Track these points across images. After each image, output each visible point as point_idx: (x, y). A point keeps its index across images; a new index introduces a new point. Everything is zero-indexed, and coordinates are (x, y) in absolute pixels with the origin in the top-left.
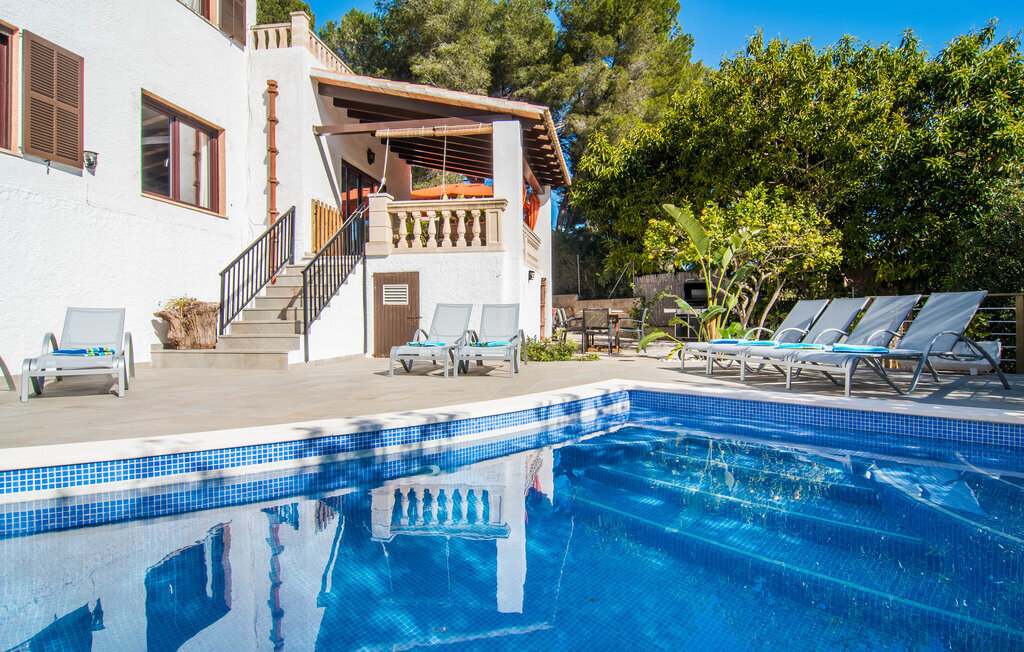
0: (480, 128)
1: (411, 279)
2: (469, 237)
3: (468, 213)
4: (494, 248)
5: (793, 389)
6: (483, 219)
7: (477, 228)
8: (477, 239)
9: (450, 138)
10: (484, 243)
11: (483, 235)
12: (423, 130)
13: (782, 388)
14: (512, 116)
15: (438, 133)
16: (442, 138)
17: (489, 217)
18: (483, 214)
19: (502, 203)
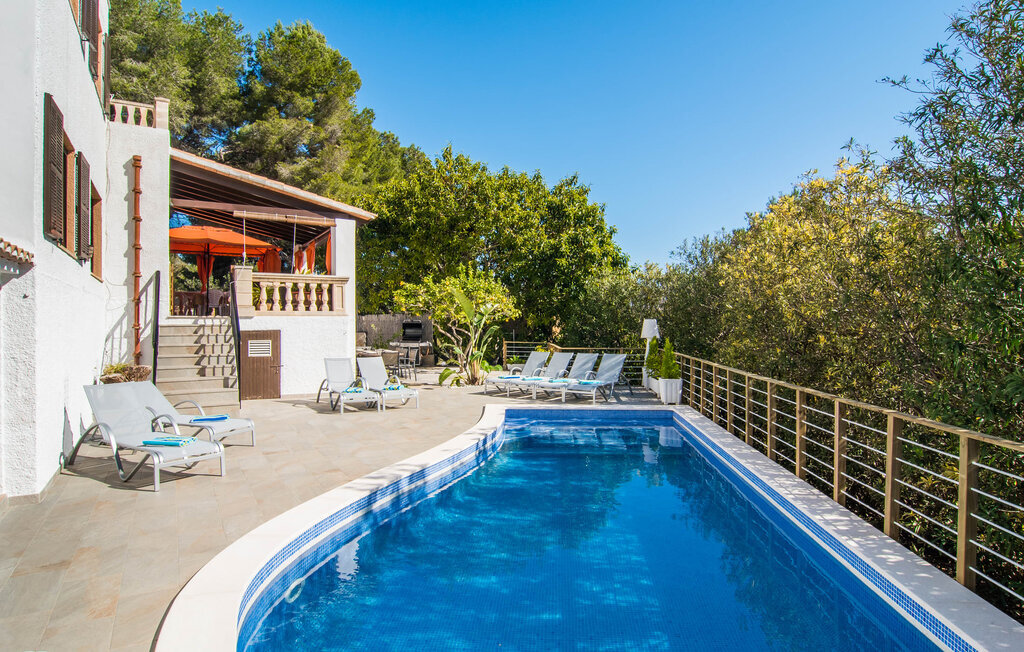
0: (323, 221)
1: (274, 336)
2: (320, 304)
3: (319, 285)
4: (341, 313)
5: (567, 401)
6: (330, 291)
7: (326, 297)
8: (326, 306)
9: (298, 225)
10: (331, 309)
11: (330, 303)
12: (277, 216)
13: (559, 401)
14: (350, 216)
15: (290, 220)
16: (292, 224)
17: (336, 290)
18: (331, 285)
19: (345, 280)
